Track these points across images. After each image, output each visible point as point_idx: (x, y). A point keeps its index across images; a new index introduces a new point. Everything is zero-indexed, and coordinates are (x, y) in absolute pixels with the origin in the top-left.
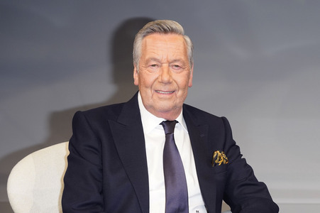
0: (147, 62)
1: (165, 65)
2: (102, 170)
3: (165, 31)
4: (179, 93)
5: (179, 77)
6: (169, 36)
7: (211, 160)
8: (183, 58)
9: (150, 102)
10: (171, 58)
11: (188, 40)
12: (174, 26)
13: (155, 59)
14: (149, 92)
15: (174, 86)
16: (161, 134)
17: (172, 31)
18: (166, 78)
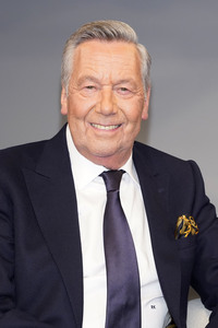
0: (80, 82)
1: (107, 88)
2: (13, 245)
3: (109, 38)
4: (128, 128)
5: (128, 105)
6: (115, 44)
7: (174, 230)
8: (134, 77)
9: (83, 140)
10: (116, 77)
11: (143, 50)
12: (122, 30)
13: (92, 79)
14: (81, 124)
15: (120, 118)
16: (100, 190)
17: (119, 37)
18: (107, 108)
